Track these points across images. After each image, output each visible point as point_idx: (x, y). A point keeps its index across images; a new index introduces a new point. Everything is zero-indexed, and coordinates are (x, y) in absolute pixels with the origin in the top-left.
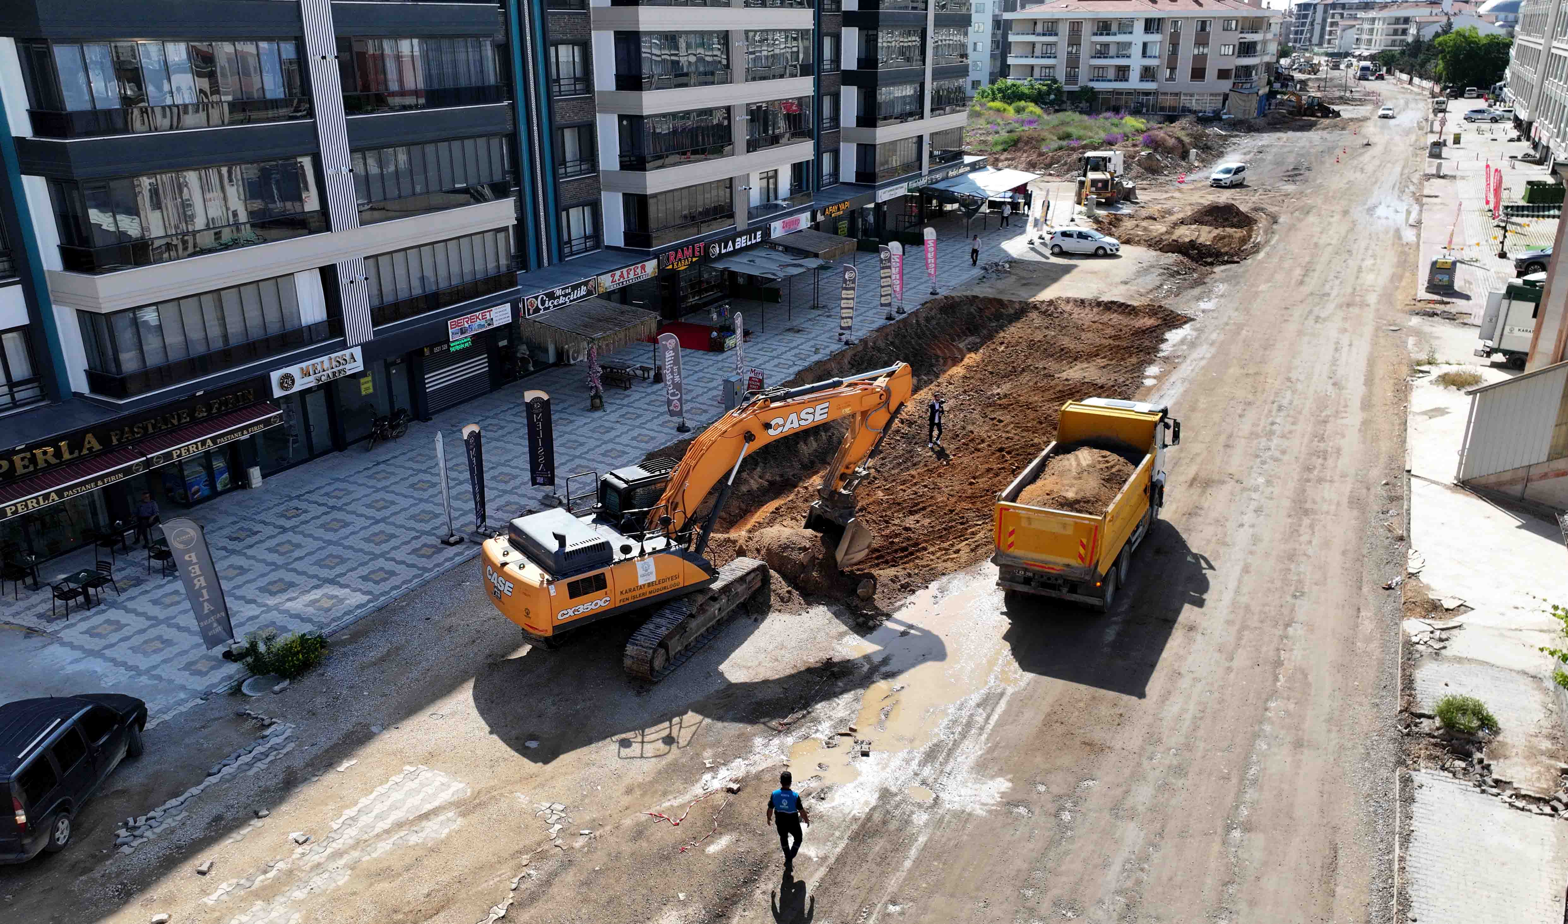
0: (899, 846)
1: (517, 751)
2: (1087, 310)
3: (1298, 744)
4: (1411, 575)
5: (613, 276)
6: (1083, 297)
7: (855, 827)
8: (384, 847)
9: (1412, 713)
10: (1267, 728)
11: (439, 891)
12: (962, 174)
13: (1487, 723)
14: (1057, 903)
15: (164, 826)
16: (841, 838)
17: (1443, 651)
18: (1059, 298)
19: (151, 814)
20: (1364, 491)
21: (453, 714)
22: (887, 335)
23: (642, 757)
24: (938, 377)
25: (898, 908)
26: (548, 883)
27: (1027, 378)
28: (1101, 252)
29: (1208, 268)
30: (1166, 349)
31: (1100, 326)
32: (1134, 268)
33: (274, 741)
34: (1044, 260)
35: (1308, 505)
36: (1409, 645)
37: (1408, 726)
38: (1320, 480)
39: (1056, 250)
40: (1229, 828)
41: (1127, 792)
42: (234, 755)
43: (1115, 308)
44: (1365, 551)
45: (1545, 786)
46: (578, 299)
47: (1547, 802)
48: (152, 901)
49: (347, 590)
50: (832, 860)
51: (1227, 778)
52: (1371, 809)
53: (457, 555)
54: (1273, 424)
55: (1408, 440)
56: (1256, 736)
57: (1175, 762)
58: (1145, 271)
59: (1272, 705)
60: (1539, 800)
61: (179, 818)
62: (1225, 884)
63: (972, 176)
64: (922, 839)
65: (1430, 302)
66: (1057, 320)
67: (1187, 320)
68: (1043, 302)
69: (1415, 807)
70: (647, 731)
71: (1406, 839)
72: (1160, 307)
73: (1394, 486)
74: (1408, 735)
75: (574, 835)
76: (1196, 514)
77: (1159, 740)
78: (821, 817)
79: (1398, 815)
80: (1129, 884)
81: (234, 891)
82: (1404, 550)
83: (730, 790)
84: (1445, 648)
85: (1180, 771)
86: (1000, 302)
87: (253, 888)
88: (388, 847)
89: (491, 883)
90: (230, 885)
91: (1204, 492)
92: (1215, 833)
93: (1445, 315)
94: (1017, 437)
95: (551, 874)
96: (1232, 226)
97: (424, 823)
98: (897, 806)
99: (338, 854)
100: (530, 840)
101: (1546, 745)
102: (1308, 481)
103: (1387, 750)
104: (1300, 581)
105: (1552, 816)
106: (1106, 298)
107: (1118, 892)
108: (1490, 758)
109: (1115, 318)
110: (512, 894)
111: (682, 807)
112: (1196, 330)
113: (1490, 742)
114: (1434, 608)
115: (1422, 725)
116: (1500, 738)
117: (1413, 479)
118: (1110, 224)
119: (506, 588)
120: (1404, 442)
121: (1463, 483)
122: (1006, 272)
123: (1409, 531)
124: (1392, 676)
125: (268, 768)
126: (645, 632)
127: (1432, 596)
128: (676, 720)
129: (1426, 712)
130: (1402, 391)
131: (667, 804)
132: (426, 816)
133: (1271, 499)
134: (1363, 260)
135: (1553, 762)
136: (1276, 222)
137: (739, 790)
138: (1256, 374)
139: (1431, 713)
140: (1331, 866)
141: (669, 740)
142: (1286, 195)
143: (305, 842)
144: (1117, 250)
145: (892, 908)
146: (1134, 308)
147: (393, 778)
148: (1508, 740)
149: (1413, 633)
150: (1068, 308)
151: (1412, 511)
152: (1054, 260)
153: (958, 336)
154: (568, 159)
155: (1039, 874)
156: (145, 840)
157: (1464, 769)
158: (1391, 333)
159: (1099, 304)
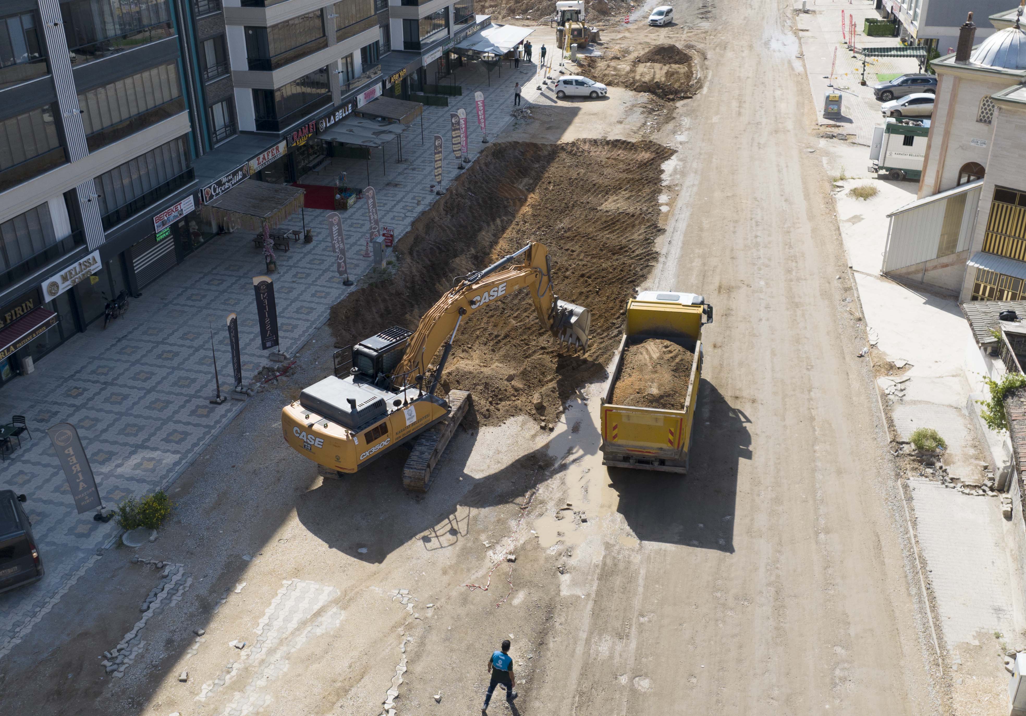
0: (631, 579)
1: (355, 557)
2: (600, 148)
3: (839, 472)
4: (873, 346)
5: (258, 160)
6: (595, 138)
7: (598, 571)
8: (301, 640)
9: (897, 442)
10: (819, 464)
11: (355, 662)
12: (475, 33)
13: (940, 443)
14: (736, 598)
15: (134, 654)
16: (593, 580)
17: (904, 398)
18: (578, 140)
19: (119, 647)
20: (827, 285)
21: (294, 537)
22: (463, 182)
23: (442, 547)
24: (514, 217)
25: (646, 619)
26: (422, 643)
27: (579, 212)
28: (594, 95)
29: (671, 103)
30: (666, 179)
31: (614, 162)
32: (622, 108)
33: (175, 578)
34: (553, 104)
35: (797, 300)
36: (884, 396)
37: (897, 451)
38: (798, 279)
39: (561, 95)
40: (817, 533)
41: (752, 520)
42: (152, 594)
43: (619, 145)
44: (840, 331)
45: (977, 478)
46: (237, 182)
47: (980, 487)
48: (159, 706)
49: (158, 452)
50: (593, 596)
51: (805, 501)
52: (890, 507)
53: (228, 411)
54: (756, 237)
55: (844, 242)
56: (814, 470)
57: (774, 496)
58: (630, 110)
59: (817, 448)
60: (975, 486)
61: (141, 645)
62: (825, 568)
63: (484, 33)
64: (643, 572)
65: (828, 126)
66: (581, 158)
67: (673, 152)
68: (567, 144)
69: (914, 503)
70: (436, 528)
71: (915, 523)
72: (651, 142)
73: (844, 279)
74: (897, 456)
75: (423, 609)
76: (729, 314)
77: (760, 482)
78: (575, 568)
79: (906, 509)
80: (773, 578)
81: (215, 689)
82: (863, 327)
83: (510, 561)
84: (904, 395)
85: (777, 500)
86: (535, 145)
87: (226, 684)
88: (304, 640)
89: (387, 651)
90: (209, 685)
91: (729, 297)
92: (810, 537)
93: (840, 137)
94: (589, 264)
95: (421, 638)
96: (676, 63)
97: (320, 619)
98: (619, 553)
99: (271, 651)
100: (398, 616)
101: (972, 451)
102: (791, 280)
103: (888, 468)
104: (808, 358)
105: (984, 495)
106: (611, 137)
107: (769, 584)
108: (946, 465)
109: (622, 153)
110: (404, 656)
111: (484, 577)
112: (681, 160)
113: (943, 455)
114: (891, 368)
115: (904, 449)
116: (948, 451)
117: (855, 274)
118: (589, 66)
119: (318, 443)
120: (841, 244)
121: (886, 274)
122: (530, 117)
123: (863, 313)
124: (879, 418)
125: (183, 600)
126: (415, 458)
127: (889, 360)
128: (451, 517)
129: (905, 440)
130: (830, 203)
131: (473, 577)
132: (318, 614)
133: (773, 297)
134: (774, 91)
135: (977, 462)
136: (706, 59)
137: (515, 559)
138: (733, 196)
139: (907, 441)
140: (878, 546)
141: (453, 532)
142: (706, 32)
143: (243, 646)
144: (606, 93)
145: (642, 620)
146: (633, 145)
147: (279, 591)
148: (952, 452)
149: (885, 388)
150: (586, 147)
151: (861, 298)
152: (561, 103)
153: (515, 178)
154: (209, 66)
155: (720, 582)
156: (127, 665)
157: (932, 474)
158: (810, 155)
159: (608, 143)
